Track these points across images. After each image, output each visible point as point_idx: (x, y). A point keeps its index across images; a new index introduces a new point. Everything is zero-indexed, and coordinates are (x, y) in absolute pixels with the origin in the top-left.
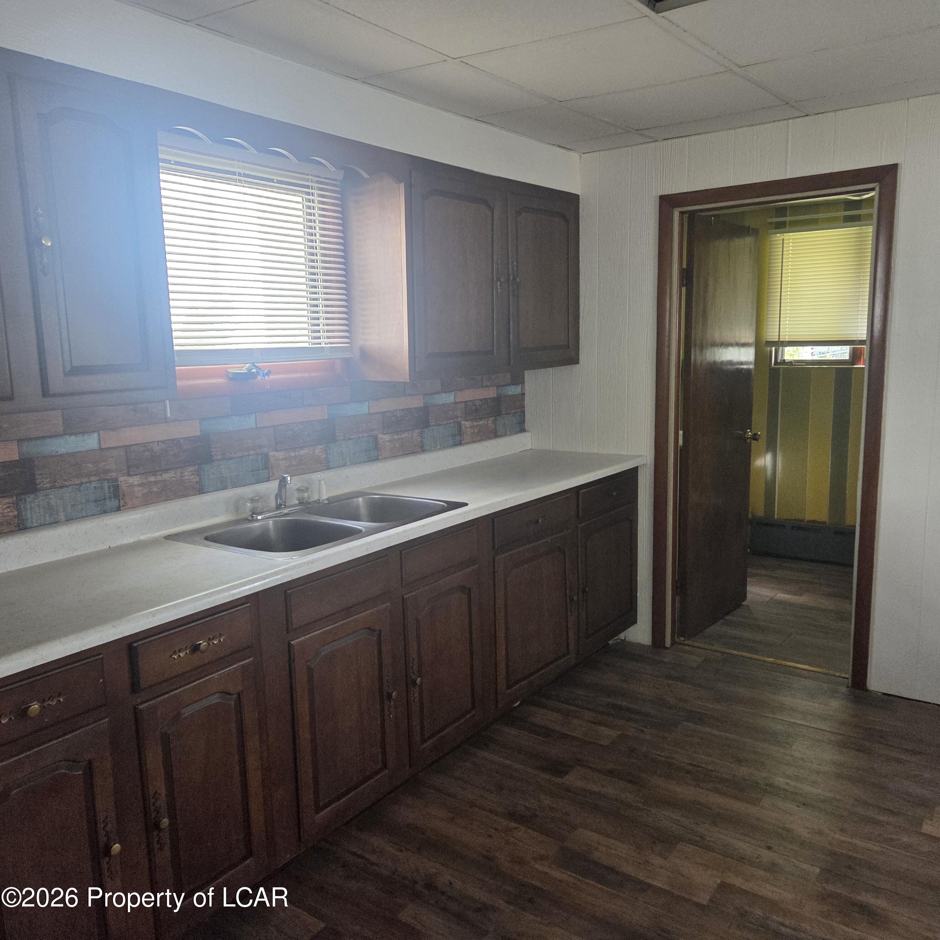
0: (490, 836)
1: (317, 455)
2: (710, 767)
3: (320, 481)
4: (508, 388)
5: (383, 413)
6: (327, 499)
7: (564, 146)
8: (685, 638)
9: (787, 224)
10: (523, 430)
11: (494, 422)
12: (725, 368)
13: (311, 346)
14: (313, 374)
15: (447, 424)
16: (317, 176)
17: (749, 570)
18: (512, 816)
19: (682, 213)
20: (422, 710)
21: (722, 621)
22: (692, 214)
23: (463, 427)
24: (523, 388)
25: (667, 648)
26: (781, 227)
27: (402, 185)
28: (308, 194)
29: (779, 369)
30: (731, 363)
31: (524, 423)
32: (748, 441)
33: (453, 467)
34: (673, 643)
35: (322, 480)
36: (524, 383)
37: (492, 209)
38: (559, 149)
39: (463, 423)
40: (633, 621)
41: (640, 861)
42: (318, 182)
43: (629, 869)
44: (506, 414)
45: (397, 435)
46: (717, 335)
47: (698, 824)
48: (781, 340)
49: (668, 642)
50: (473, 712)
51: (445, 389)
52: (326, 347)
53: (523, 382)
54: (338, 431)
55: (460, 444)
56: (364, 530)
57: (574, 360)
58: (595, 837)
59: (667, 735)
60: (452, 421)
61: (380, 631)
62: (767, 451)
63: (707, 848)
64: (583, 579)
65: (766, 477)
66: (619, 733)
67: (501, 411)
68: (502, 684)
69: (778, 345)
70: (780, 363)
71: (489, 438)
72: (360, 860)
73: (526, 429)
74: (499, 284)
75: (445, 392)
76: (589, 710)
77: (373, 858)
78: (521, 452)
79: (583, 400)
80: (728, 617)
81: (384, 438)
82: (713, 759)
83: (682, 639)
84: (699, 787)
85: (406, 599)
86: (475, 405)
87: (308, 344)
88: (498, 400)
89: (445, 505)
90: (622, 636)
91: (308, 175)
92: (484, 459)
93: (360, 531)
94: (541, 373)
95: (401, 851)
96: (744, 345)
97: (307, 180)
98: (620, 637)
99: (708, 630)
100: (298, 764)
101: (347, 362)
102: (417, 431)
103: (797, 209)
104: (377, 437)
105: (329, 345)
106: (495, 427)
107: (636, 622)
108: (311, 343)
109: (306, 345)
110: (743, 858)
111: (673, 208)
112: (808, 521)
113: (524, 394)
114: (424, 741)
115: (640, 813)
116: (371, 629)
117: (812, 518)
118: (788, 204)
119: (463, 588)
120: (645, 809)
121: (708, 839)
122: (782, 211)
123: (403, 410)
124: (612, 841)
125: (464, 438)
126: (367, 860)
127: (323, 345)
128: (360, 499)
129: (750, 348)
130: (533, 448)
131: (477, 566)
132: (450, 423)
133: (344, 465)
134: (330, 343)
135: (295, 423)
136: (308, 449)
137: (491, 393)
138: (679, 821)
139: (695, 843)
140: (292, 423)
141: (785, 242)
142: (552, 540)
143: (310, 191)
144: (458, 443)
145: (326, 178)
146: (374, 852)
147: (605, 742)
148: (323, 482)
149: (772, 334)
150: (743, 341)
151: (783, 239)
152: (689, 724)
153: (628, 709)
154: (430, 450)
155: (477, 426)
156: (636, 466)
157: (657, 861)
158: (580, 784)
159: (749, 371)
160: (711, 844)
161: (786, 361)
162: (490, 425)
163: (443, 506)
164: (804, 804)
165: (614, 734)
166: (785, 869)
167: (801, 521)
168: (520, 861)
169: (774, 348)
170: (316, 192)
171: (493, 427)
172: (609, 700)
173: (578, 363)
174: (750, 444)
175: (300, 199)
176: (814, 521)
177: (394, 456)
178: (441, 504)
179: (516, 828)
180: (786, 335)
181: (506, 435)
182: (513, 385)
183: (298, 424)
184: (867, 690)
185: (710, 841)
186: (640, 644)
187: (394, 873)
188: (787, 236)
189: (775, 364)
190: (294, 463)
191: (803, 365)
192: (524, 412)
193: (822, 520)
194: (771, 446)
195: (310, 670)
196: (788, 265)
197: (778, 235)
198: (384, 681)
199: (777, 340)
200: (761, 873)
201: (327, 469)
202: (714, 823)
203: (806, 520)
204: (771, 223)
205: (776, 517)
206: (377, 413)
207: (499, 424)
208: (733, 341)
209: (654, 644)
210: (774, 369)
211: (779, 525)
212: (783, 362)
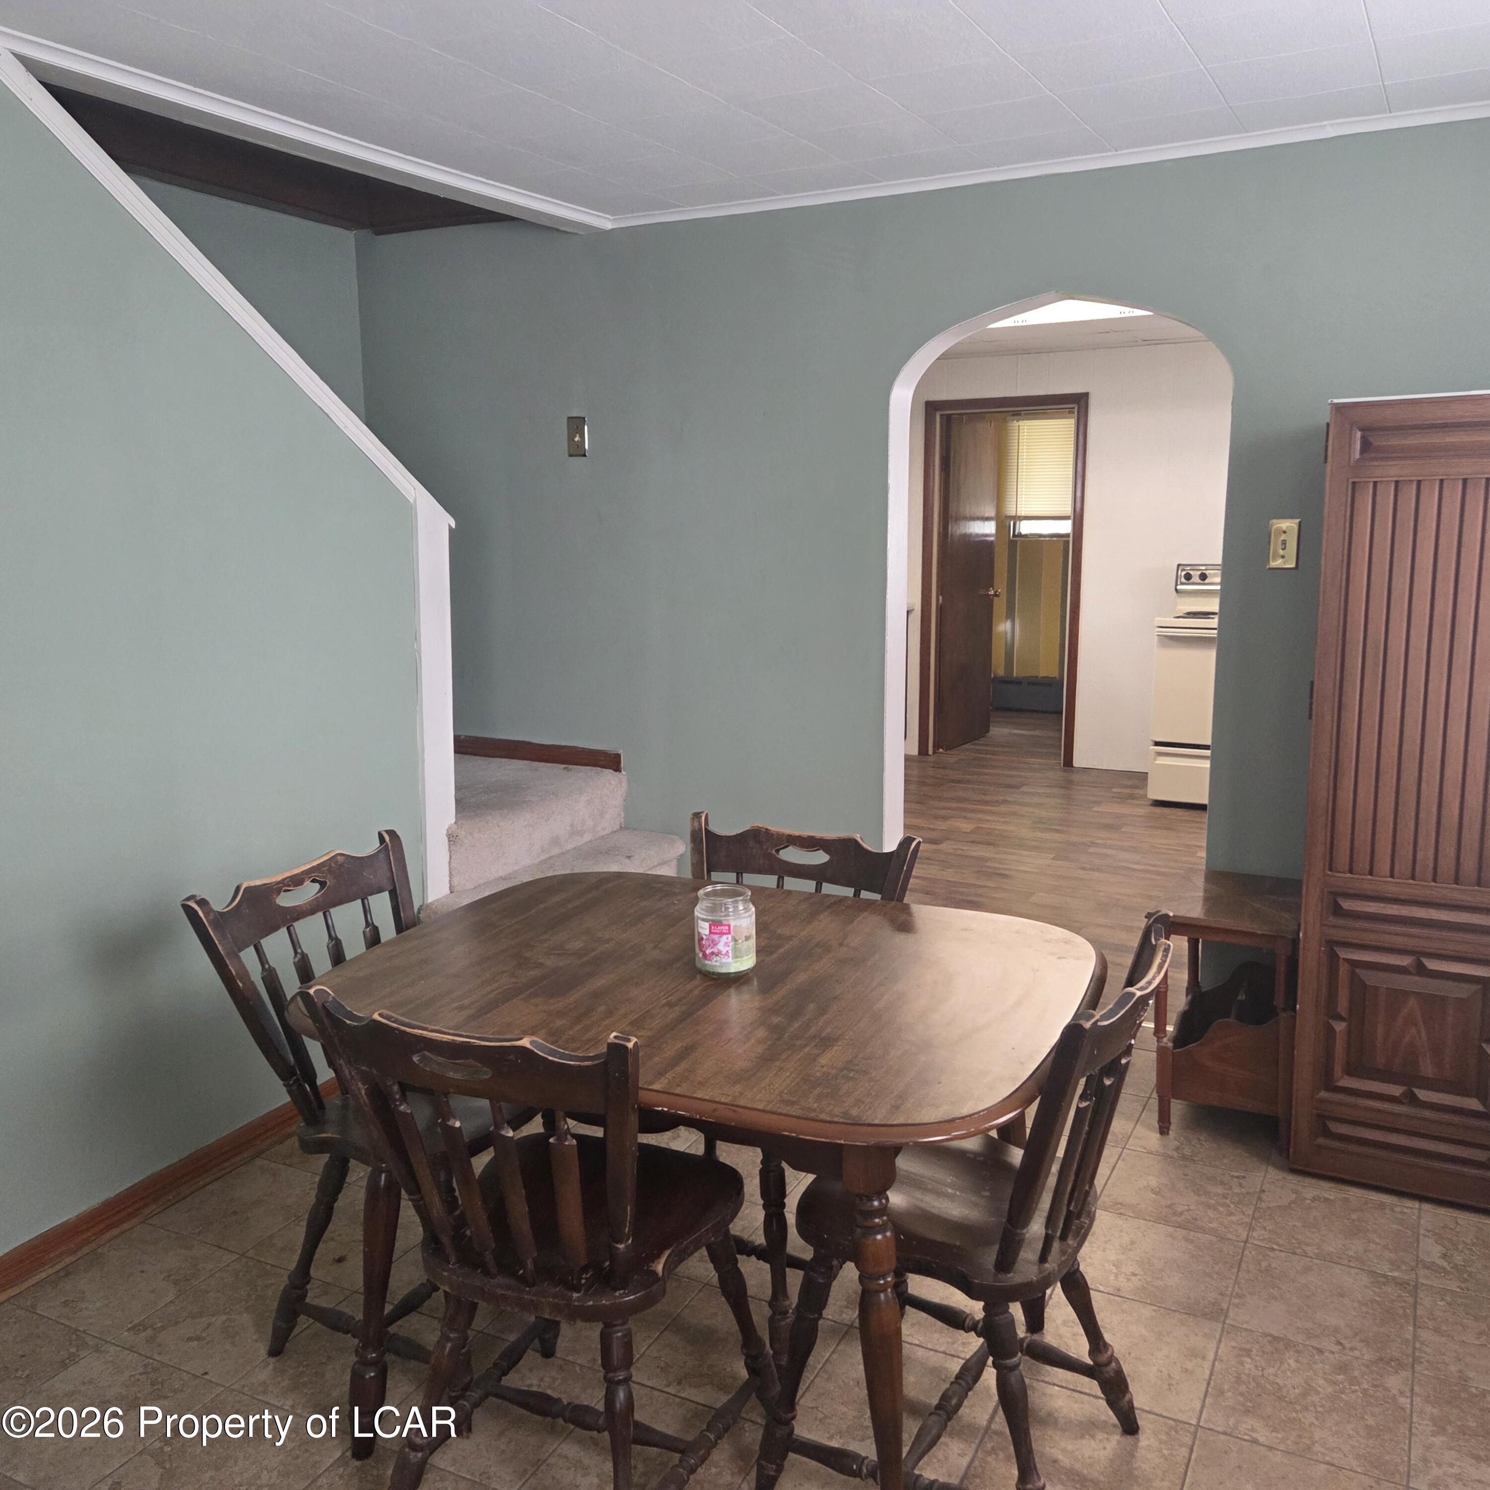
8: (945, 750)
12: (972, 539)
17: (991, 719)
19: (941, 415)
21: (970, 743)
22: (949, 417)
25: (929, 756)
29: (1016, 541)
30: (977, 535)
32: (990, 598)
34: (934, 753)
46: (968, 511)
48: (1018, 515)
49: (930, 751)
62: (1007, 618)
65: (1006, 641)
69: (1015, 519)
70: (1017, 535)
80: (977, 742)
83: (943, 750)
96: (988, 519)
99: (960, 747)
111: (935, 411)
112: (1041, 677)
117: (1044, 675)
129: (992, 522)
149: (1011, 511)
150: (987, 515)
159: (991, 542)
161: (1022, 534)
167: (1037, 677)
169: (1012, 523)
174: (992, 601)
176: (1047, 677)
180: (1022, 511)
184: (1073, 768)
188: (1021, 423)
189: (1013, 536)
194: (1010, 614)
196: (1024, 448)
199: (1015, 515)
205: (1015, 675)
208: (978, 514)
209: (920, 753)
210: (1012, 541)
211: (1018, 682)
212: (1020, 535)
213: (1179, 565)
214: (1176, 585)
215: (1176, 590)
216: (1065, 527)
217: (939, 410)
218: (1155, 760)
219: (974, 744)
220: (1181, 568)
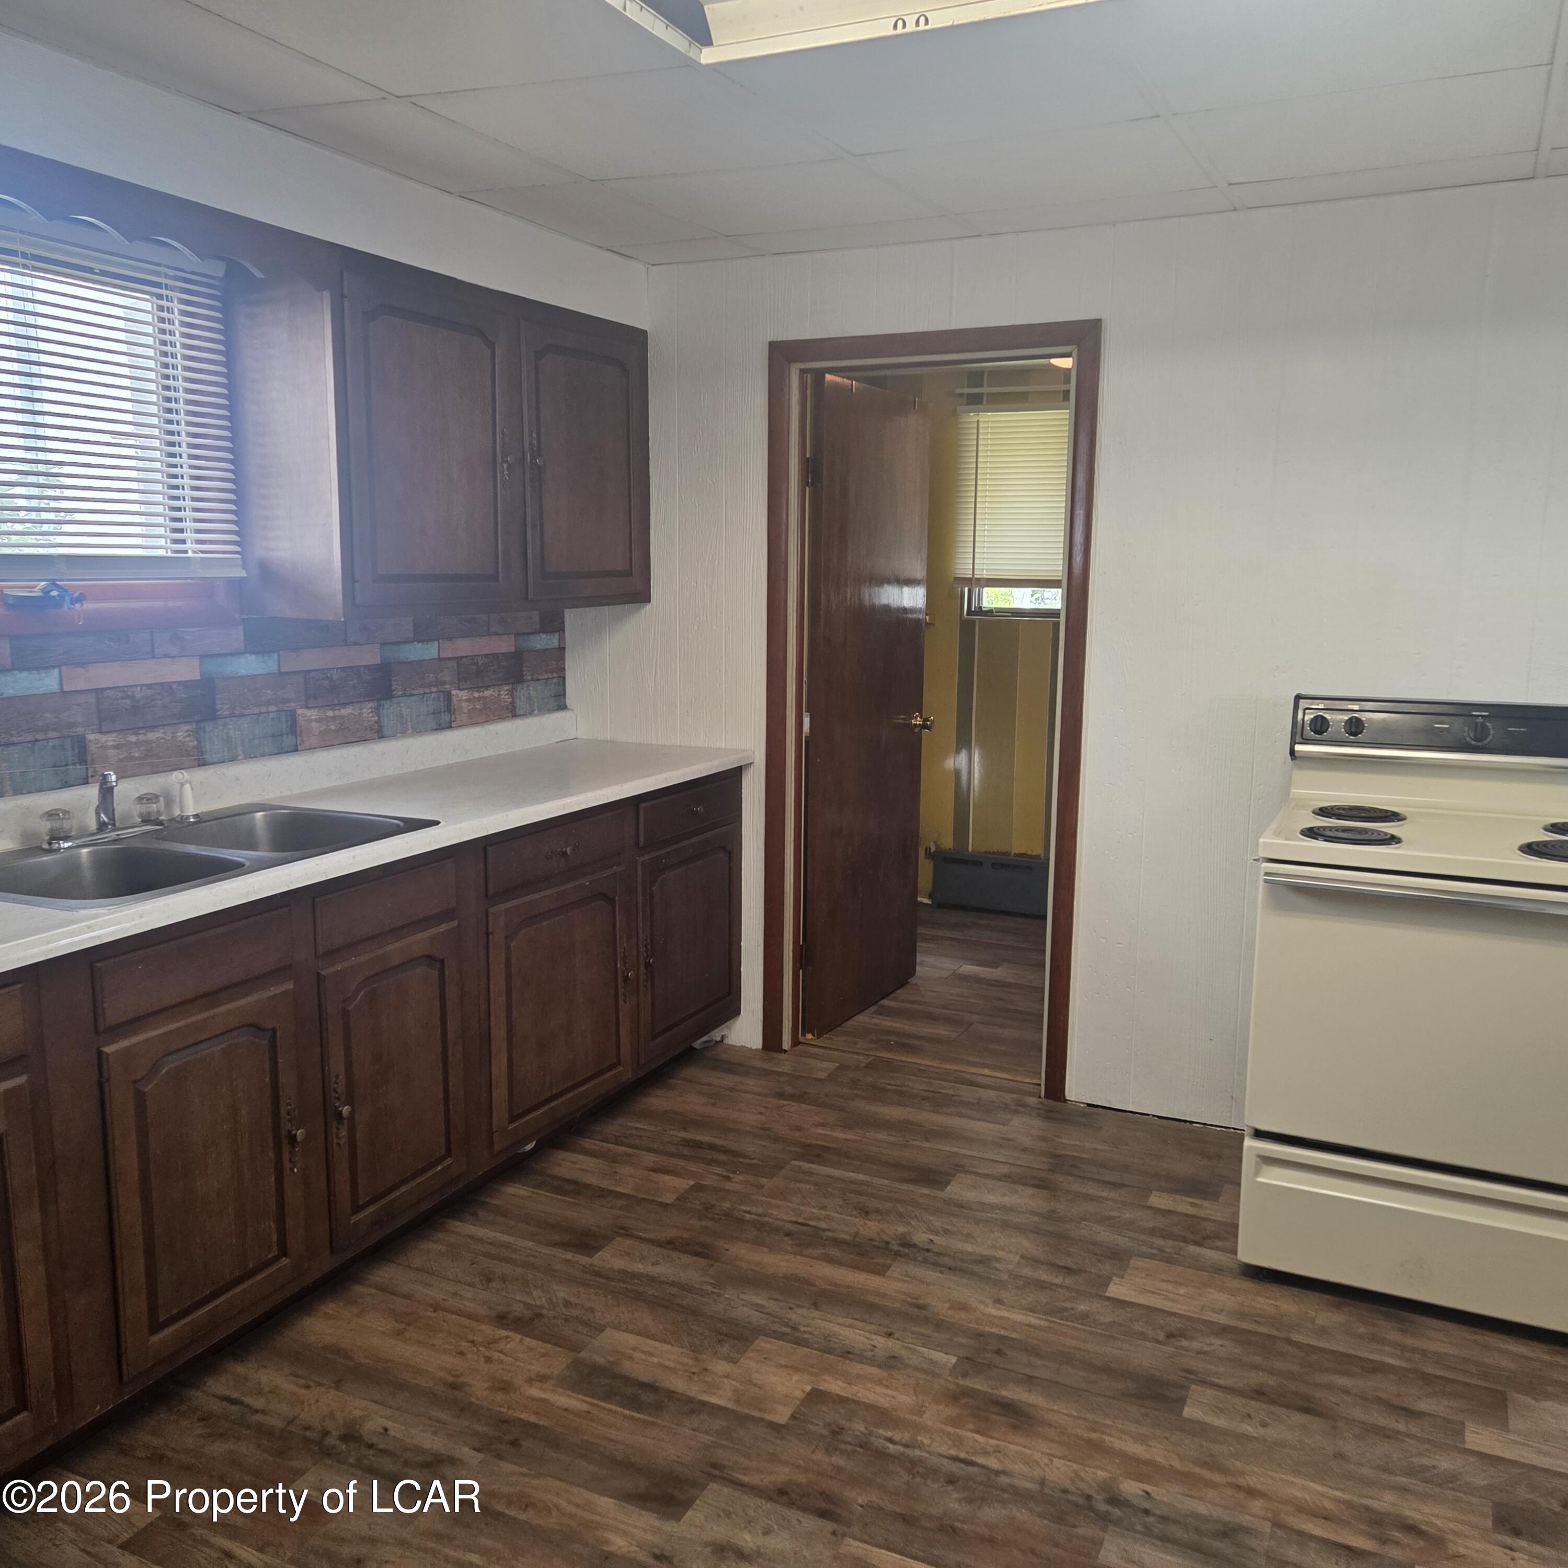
0: (461, 1353)
1: (180, 741)
2: (823, 1225)
3: (182, 785)
4: (536, 638)
5: (306, 672)
6: (196, 816)
7: (616, 250)
8: (814, 1036)
9: (985, 398)
10: (563, 707)
11: (512, 693)
13: (170, 554)
14: (170, 604)
15: (425, 693)
16: (176, 269)
18: (502, 1319)
19: (803, 372)
20: (353, 1156)
21: (873, 1008)
22: (818, 376)
23: (454, 699)
24: (562, 639)
25: (786, 1051)
26: (975, 401)
27: (326, 294)
28: (160, 297)
29: (974, 621)
31: (564, 695)
32: (916, 730)
33: (434, 766)
34: (796, 1042)
35: (187, 781)
36: (563, 630)
37: (491, 345)
38: (609, 254)
39: (454, 692)
40: (733, 1010)
41: (694, 1370)
42: (176, 278)
43: (678, 1384)
44: (532, 680)
45: (333, 710)
47: (791, 1308)
48: (976, 576)
49: (786, 1043)
50: (449, 1161)
51: (422, 634)
52: (195, 558)
53: (561, 629)
54: (219, 702)
55: (450, 727)
56: (247, 864)
57: (642, 596)
58: (631, 1339)
59: (764, 1181)
60: (434, 689)
61: (274, 1031)
62: (954, 749)
63: (800, 1342)
64: (646, 946)
66: (692, 1183)
67: (523, 676)
68: (500, 1113)
69: (971, 584)
70: (974, 611)
71: (501, 718)
72: (235, 1408)
73: (568, 704)
74: (505, 467)
75: (422, 641)
76: (650, 1150)
77: (257, 1403)
78: (557, 742)
79: (657, 659)
80: (885, 1002)
81: (308, 715)
82: (828, 1213)
83: (809, 1036)
84: (801, 1255)
85: (325, 977)
86: (476, 664)
87: (165, 551)
88: (518, 657)
89: (402, 824)
90: (716, 1035)
91: (159, 265)
92: (492, 754)
93: (241, 865)
94: (591, 613)
95: (308, 1387)
96: (908, 581)
97: (158, 274)
98: (714, 1038)
99: (850, 1022)
100: (118, 1252)
101: (236, 584)
102: (370, 705)
103: (999, 376)
104: (295, 712)
105: (201, 555)
106: (513, 700)
107: (739, 1013)
108: (169, 551)
109: (162, 553)
110: (849, 1353)
111: (789, 362)
112: (1016, 855)
113: (564, 649)
114: (357, 1209)
115: (705, 1300)
116: (256, 1027)
117: (1022, 850)
118: (988, 367)
119: (431, 959)
120: (714, 1293)
121: (802, 1329)
122: (976, 378)
123: (343, 669)
124: (657, 1344)
125: (455, 718)
126: (248, 1406)
127: (190, 554)
128: (259, 815)
129: (919, 588)
130: (579, 736)
131: (454, 923)
132: (431, 693)
133: (233, 759)
134: (202, 552)
135: (137, 686)
136: (162, 731)
137: (505, 645)
138: (762, 1306)
139: (781, 1336)
140: (131, 686)
141: (981, 425)
142: (590, 882)
143: (164, 292)
144: (445, 726)
145: (193, 273)
146: (260, 1393)
147: (669, 1198)
148: (187, 786)
149: (963, 568)
150: (907, 575)
151: (978, 421)
152: (801, 1163)
153: (712, 1147)
154: (393, 736)
155: (479, 699)
156: (740, 765)
157: (722, 1367)
158: (619, 1264)
159: (918, 622)
160: (806, 1336)
161: (983, 609)
162: (503, 696)
163: (398, 826)
164: (950, 1269)
165: (683, 1184)
166: (907, 1362)
167: (1007, 854)
168: (505, 1387)
169: (966, 589)
170: (176, 295)
171: (510, 700)
172: (684, 1134)
173: (649, 602)
174: (920, 736)
175: (148, 306)
176: (1024, 855)
177: (327, 746)
178: (394, 823)
179: (507, 1337)
180: (983, 569)
181: (531, 713)
182: (544, 632)
183: (144, 688)
184: (1065, 1101)
185: (805, 1332)
186: (745, 1047)
187: (290, 1422)
188: (983, 417)
189: (968, 614)
190: (137, 755)
191: (1009, 616)
192: (564, 678)
193: (1034, 854)
194: (964, 740)
195: (140, 1097)
197: (972, 414)
198: (283, 1112)
199: (971, 576)
200: (875, 1371)
201: (199, 766)
202: (815, 1305)
203: (1013, 853)
204: (961, 395)
205: (970, 849)
206: (295, 673)
207: (520, 697)
208: (894, 573)
209: (765, 1046)
210: (967, 621)
211: (975, 862)
212: (980, 611)
213: (1298, 698)
214: (1293, 743)
215: (1292, 752)
216: (1053, 599)
217: (795, 361)
218: (1257, 1173)
219: (881, 1012)
220: (1303, 704)
